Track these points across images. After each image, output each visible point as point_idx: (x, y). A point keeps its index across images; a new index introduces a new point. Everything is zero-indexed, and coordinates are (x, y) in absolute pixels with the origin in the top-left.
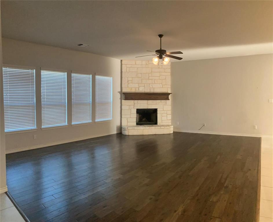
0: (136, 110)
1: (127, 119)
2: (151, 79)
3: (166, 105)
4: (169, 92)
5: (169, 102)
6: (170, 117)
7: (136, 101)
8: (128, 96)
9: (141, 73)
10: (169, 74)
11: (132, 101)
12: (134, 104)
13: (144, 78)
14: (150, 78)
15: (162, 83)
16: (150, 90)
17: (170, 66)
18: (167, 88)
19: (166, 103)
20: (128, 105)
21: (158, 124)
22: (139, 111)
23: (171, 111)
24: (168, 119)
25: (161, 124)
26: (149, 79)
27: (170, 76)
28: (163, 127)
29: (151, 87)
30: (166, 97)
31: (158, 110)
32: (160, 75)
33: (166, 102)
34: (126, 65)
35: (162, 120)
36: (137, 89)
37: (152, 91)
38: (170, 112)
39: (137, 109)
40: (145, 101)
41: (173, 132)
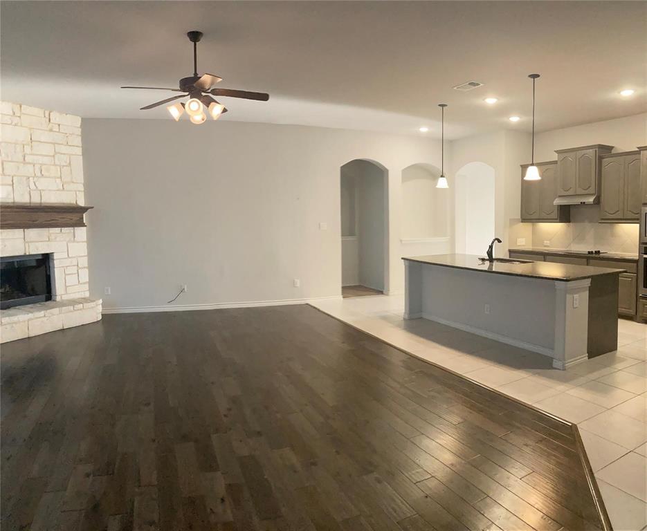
2: (30, 163)
3: (74, 241)
4: (82, 203)
5: (81, 232)
6: (85, 276)
10: (79, 151)
13: (10, 159)
14: (28, 159)
15: (61, 177)
16: (31, 197)
17: (80, 130)
18: (76, 191)
19: (74, 237)
23: (86, 258)
24: (81, 281)
25: (65, 297)
26: (24, 162)
27: (81, 157)
28: (81, 306)
29: (32, 186)
30: (75, 217)
31: (56, 256)
32: (56, 153)
33: (74, 234)
35: (66, 287)
37: (36, 200)
38: (84, 262)
40: (18, 233)
41: (102, 315)
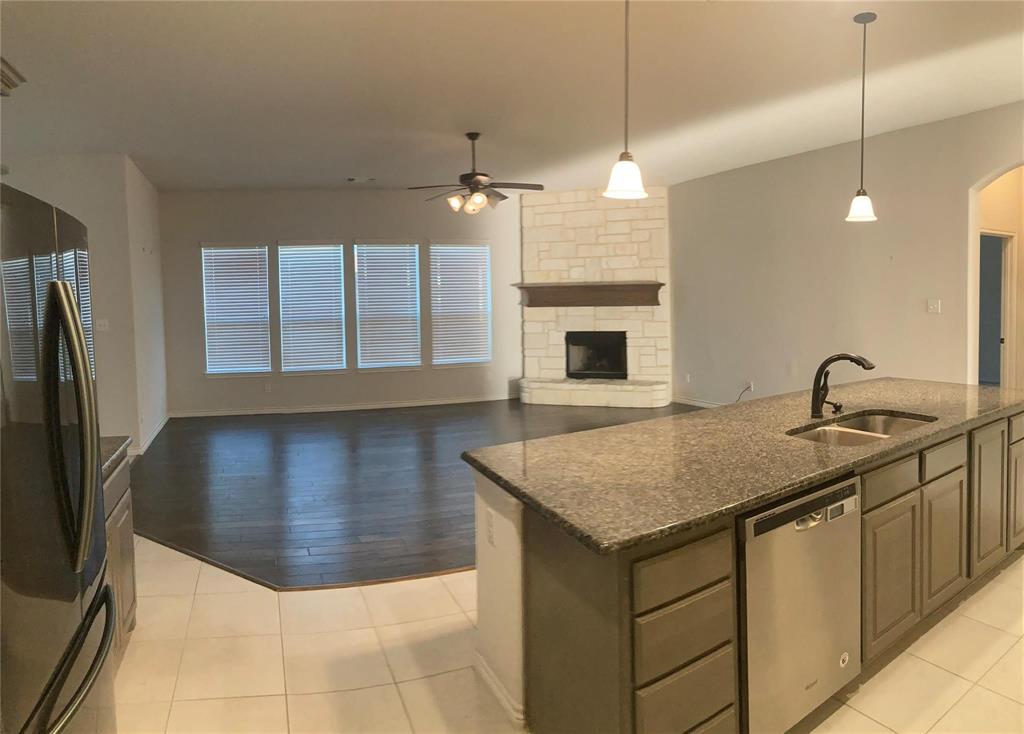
0: (564, 335)
1: (538, 361)
2: (603, 244)
3: (652, 321)
4: (660, 280)
5: (661, 312)
6: (667, 358)
7: (562, 310)
8: (537, 296)
9: (575, 229)
10: (664, 224)
11: (552, 310)
12: (557, 316)
13: (583, 243)
14: (601, 239)
15: (638, 254)
16: (602, 276)
17: (664, 200)
18: (655, 267)
19: (653, 315)
20: (539, 322)
21: (629, 378)
22: (573, 338)
23: (667, 339)
24: (659, 364)
25: (638, 378)
26: (597, 244)
27: (665, 230)
29: (604, 266)
30: (650, 295)
31: (628, 335)
32: (633, 230)
33: (653, 313)
34: (533, 206)
35: (641, 367)
36: (565, 275)
37: (608, 278)
38: (667, 343)
39: (568, 333)
40: (589, 310)
